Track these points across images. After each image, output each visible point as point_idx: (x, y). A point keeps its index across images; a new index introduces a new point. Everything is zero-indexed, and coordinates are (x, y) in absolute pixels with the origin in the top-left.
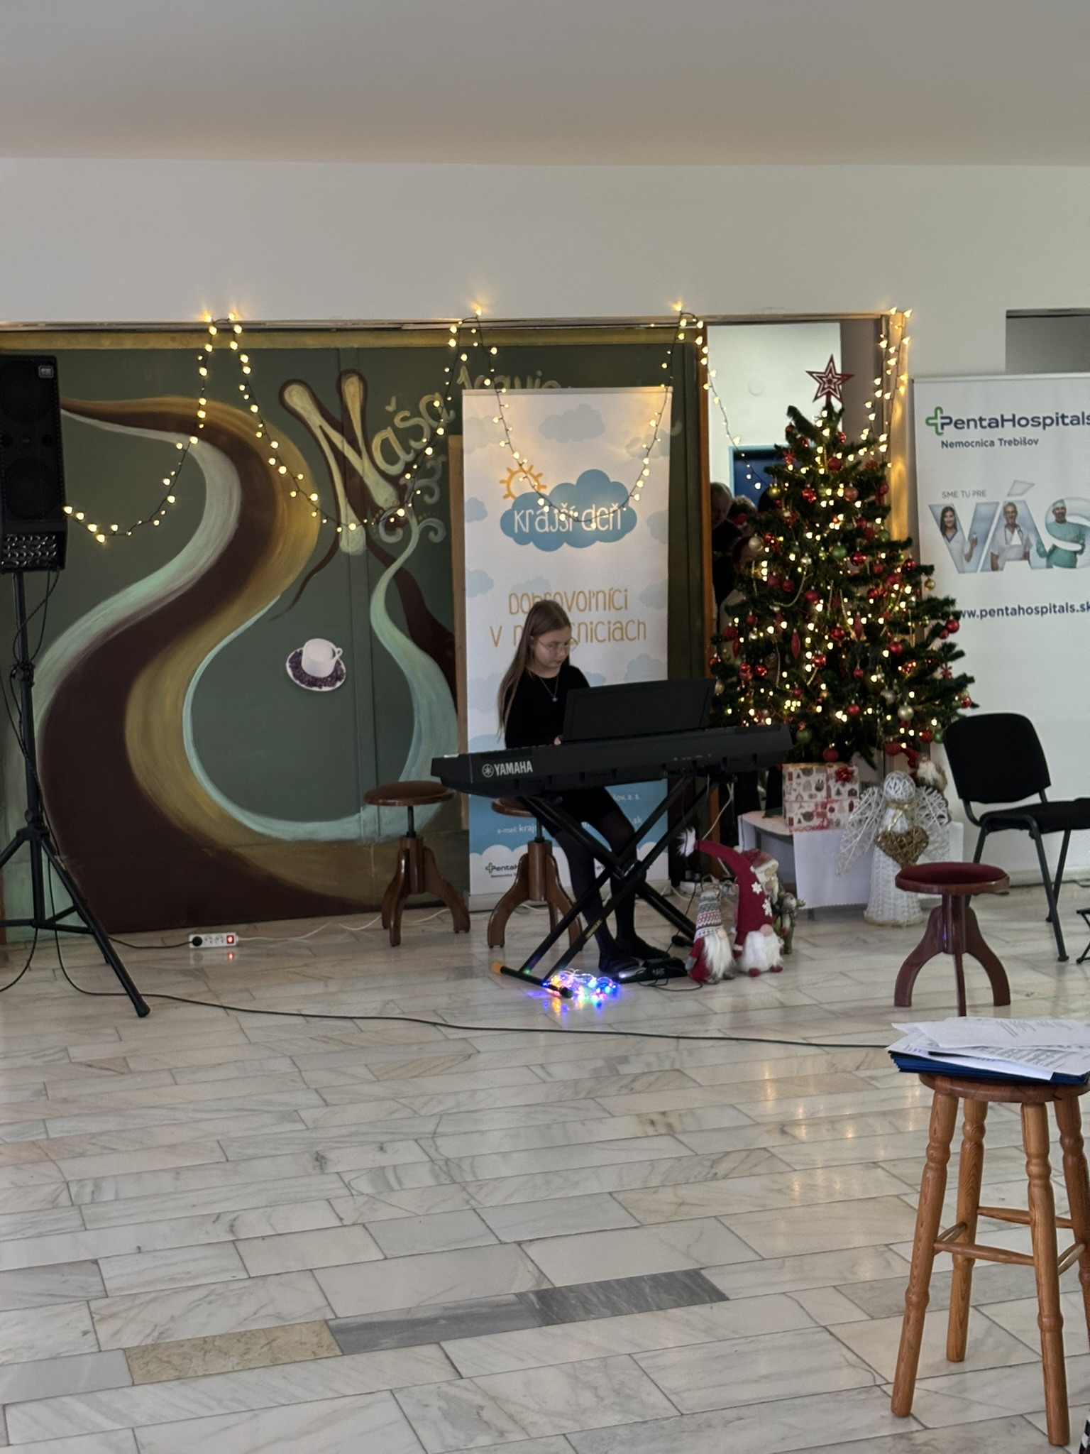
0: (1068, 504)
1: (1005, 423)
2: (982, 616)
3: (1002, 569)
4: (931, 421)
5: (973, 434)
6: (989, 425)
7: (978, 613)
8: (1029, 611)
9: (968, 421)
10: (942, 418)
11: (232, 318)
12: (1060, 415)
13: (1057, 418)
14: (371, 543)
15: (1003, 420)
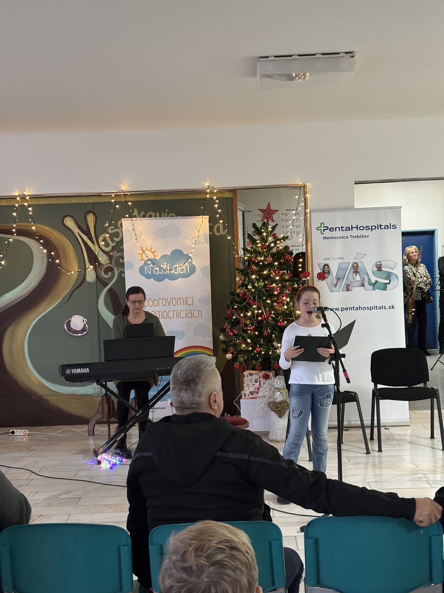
0: (382, 263)
1: (353, 229)
2: (342, 310)
3: (351, 291)
4: (318, 229)
5: (338, 233)
6: (346, 230)
7: (340, 309)
8: (364, 308)
9: (336, 228)
10: (324, 227)
11: (25, 193)
12: (379, 225)
13: (378, 226)
14: (98, 278)
15: (352, 228)
